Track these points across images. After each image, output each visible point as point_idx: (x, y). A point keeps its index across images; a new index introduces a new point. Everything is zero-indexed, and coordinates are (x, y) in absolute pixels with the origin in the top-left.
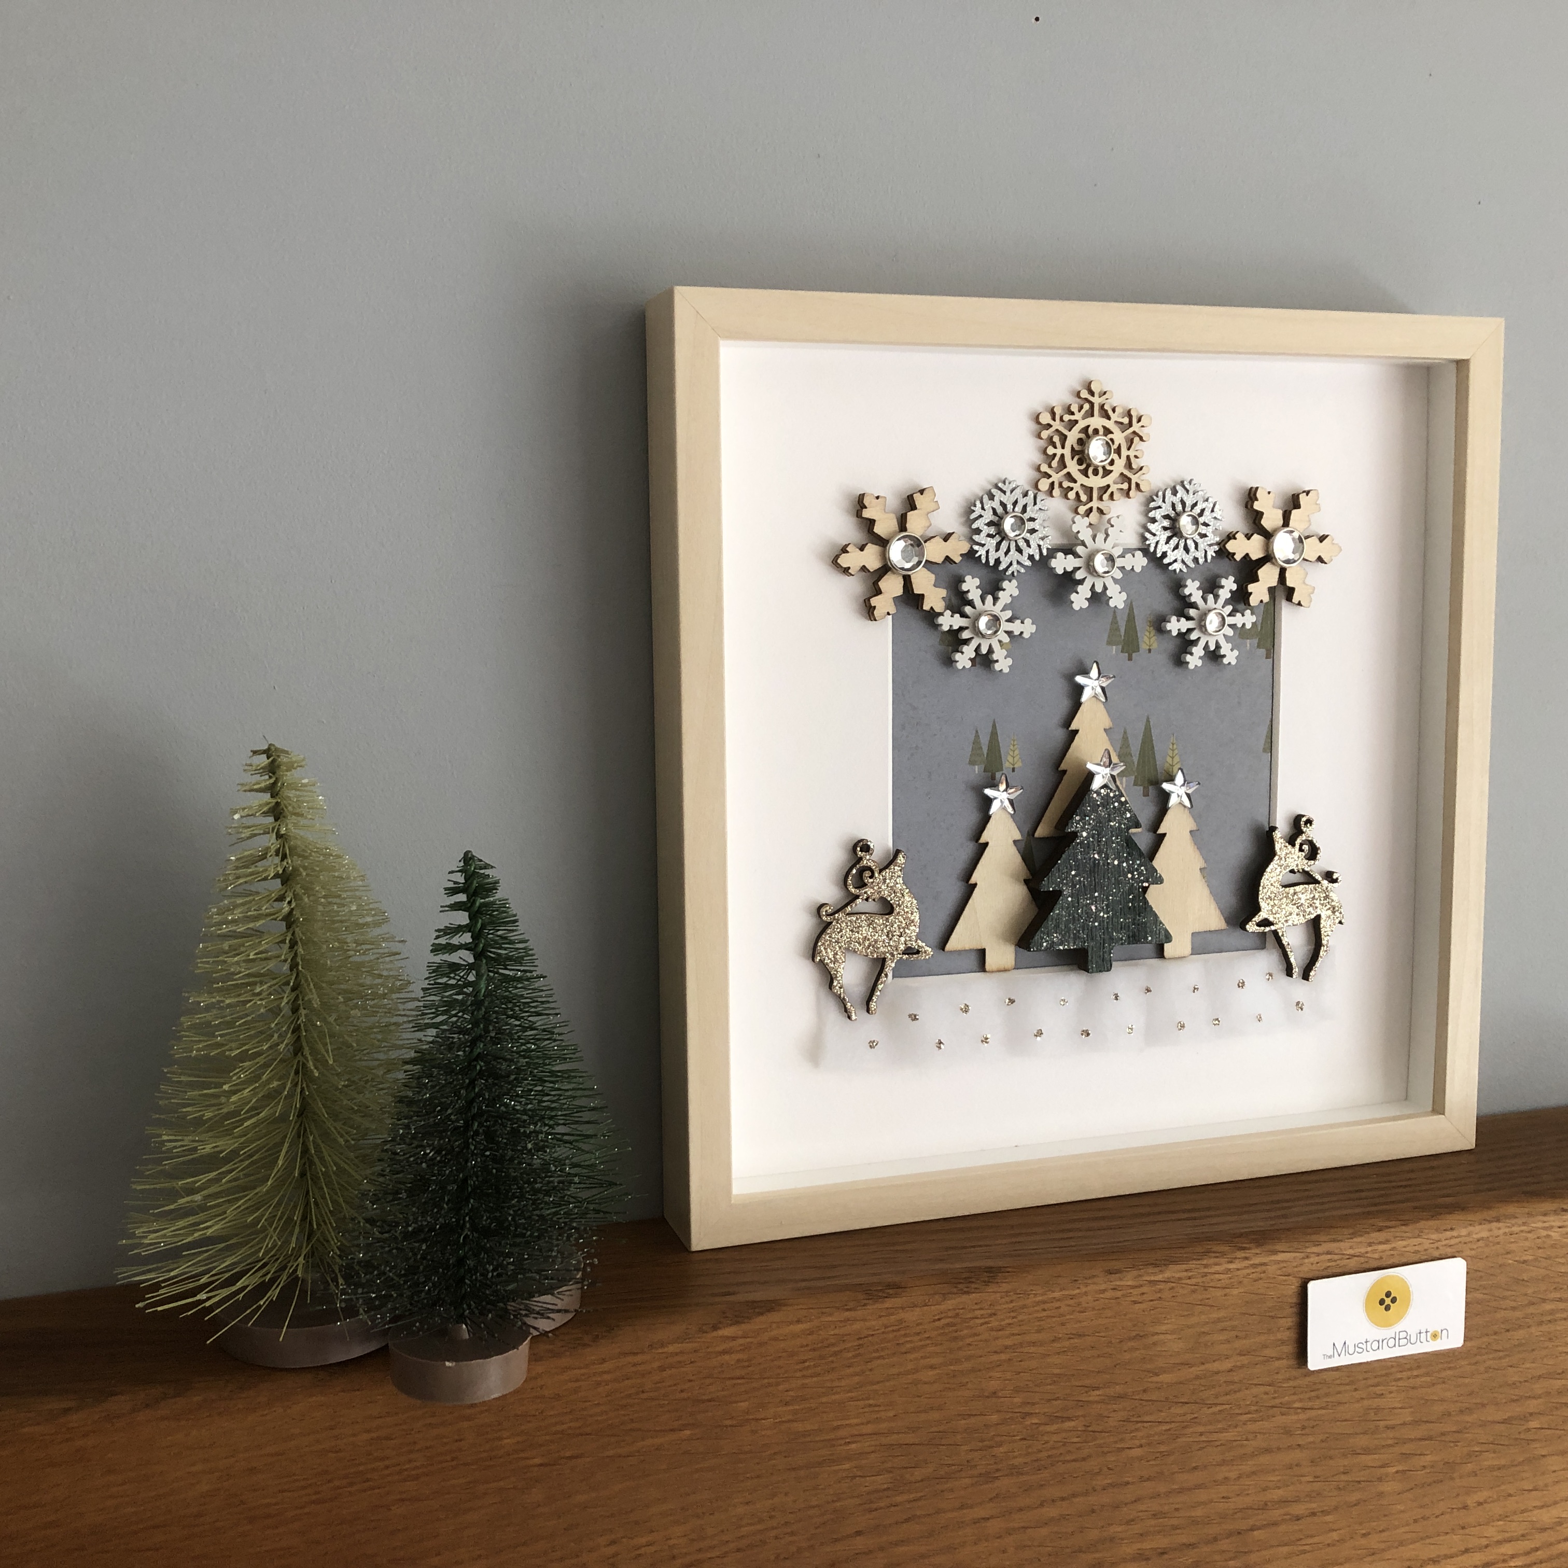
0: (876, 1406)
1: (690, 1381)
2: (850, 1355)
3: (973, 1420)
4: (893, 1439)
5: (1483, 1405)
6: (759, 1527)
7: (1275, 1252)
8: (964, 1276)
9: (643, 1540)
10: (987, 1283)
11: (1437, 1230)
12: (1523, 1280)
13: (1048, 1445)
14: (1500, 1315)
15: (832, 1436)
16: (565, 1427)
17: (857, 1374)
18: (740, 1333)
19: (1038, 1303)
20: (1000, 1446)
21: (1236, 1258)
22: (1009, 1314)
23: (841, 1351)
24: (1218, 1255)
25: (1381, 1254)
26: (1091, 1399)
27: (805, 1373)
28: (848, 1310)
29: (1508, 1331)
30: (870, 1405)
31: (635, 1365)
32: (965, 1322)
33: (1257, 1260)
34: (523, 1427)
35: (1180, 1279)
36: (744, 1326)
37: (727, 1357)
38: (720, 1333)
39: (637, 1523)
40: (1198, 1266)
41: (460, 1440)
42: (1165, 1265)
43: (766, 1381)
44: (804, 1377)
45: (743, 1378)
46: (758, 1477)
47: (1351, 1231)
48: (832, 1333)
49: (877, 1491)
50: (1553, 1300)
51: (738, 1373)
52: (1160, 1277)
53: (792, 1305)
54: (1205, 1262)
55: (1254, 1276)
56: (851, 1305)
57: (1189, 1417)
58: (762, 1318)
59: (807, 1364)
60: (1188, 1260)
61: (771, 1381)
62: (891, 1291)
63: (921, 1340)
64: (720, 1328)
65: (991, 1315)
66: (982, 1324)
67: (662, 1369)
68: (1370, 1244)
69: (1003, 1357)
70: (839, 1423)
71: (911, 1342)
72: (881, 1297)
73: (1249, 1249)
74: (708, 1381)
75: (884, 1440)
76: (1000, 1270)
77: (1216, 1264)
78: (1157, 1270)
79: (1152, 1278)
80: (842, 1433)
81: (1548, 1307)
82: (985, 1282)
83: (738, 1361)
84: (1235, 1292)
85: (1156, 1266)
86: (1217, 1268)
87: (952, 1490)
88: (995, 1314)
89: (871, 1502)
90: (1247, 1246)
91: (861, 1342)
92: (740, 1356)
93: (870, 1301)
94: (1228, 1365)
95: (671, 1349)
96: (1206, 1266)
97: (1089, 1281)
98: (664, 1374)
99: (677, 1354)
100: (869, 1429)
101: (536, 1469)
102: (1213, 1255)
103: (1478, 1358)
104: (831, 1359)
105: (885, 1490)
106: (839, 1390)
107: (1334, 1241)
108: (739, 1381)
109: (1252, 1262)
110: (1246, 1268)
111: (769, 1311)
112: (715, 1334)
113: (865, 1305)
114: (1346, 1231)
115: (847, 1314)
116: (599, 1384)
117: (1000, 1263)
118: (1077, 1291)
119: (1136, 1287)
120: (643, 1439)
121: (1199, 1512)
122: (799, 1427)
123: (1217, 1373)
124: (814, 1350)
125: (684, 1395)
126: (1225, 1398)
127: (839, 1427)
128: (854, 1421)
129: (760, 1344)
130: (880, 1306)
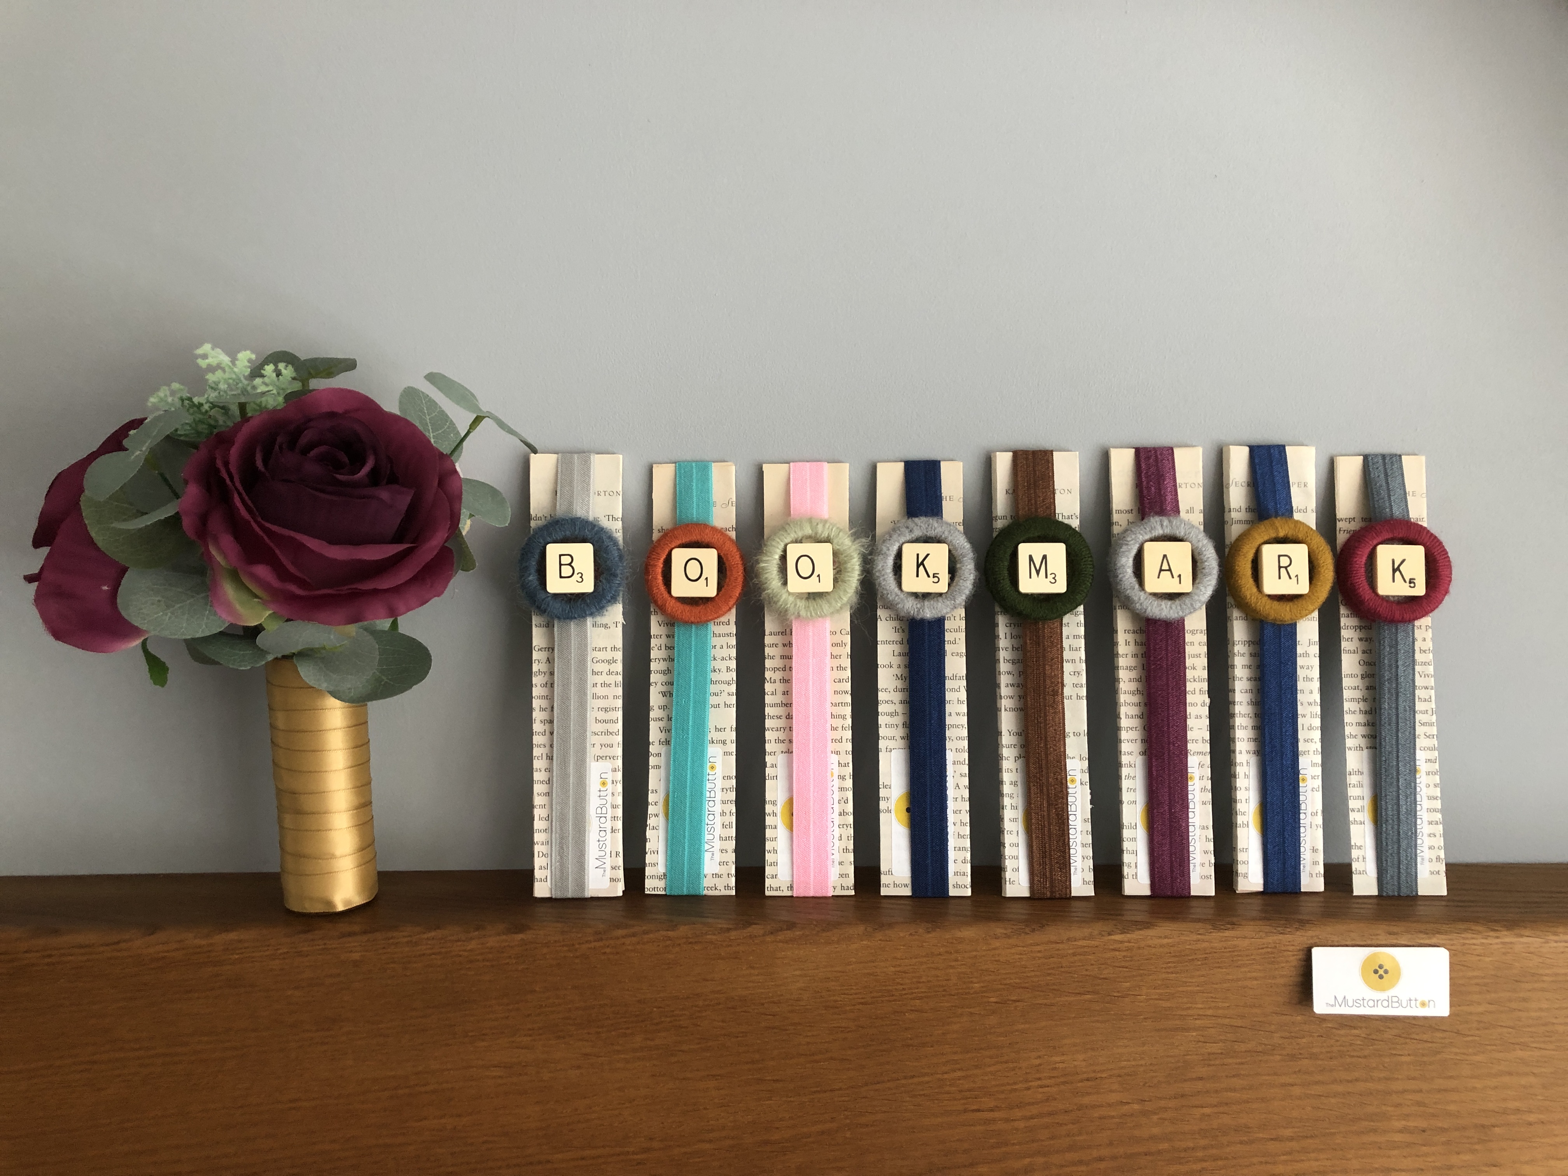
0: (1215, 998)
1: (1092, 965)
2: (1200, 963)
4: (1227, 1021)
6: (1134, 1063)
7: (1522, 936)
9: (1058, 1059)
10: (1297, 929)
15: (1184, 1013)
16: (1012, 981)
17: (1203, 976)
23: (1193, 960)
27: (1168, 970)
30: (1212, 997)
31: (1056, 950)
33: (1507, 940)
34: (986, 978)
36: (1128, 935)
37: (1117, 953)
38: (1113, 937)
39: (1054, 1048)
41: (948, 980)
42: (1433, 934)
43: (1142, 972)
44: (1168, 973)
45: (1126, 968)
46: (1135, 1031)
48: (1188, 947)
49: (1214, 1053)
51: (1123, 964)
56: (1201, 931)
57: (1447, 1041)
58: (1141, 932)
59: (1169, 965)
60: (1451, 932)
61: (1145, 972)
62: (1229, 926)
63: (1248, 960)
64: (1112, 934)
67: (1074, 954)
70: (1190, 1005)
71: (1242, 960)
72: (1222, 929)
74: (1103, 966)
75: (1221, 1021)
77: (1473, 938)
78: (1425, 936)
80: (1190, 1012)
83: (1124, 957)
84: (1487, 959)
86: (1474, 941)
87: (1267, 1061)
89: (1210, 1060)
91: (1206, 956)
92: (1126, 954)
93: (1215, 931)
94: (1480, 1009)
95: (1080, 943)
96: (1464, 938)
97: (1373, 937)
98: (1076, 958)
99: (1084, 947)
100: (1209, 1012)
101: (993, 1004)
104: (1185, 964)
105: (1220, 1054)
106: (1190, 984)
108: (1124, 969)
110: (1497, 944)
111: (1147, 928)
112: (1109, 937)
113: (1211, 932)
115: (1199, 936)
120: (1060, 996)
121: (1452, 1108)
122: (1164, 1004)
123: (1471, 1013)
124: (1175, 956)
125: (1087, 973)
126: (1477, 1032)
127: (1189, 1008)
128: (1200, 1006)
129: (1139, 948)
130: (1221, 934)
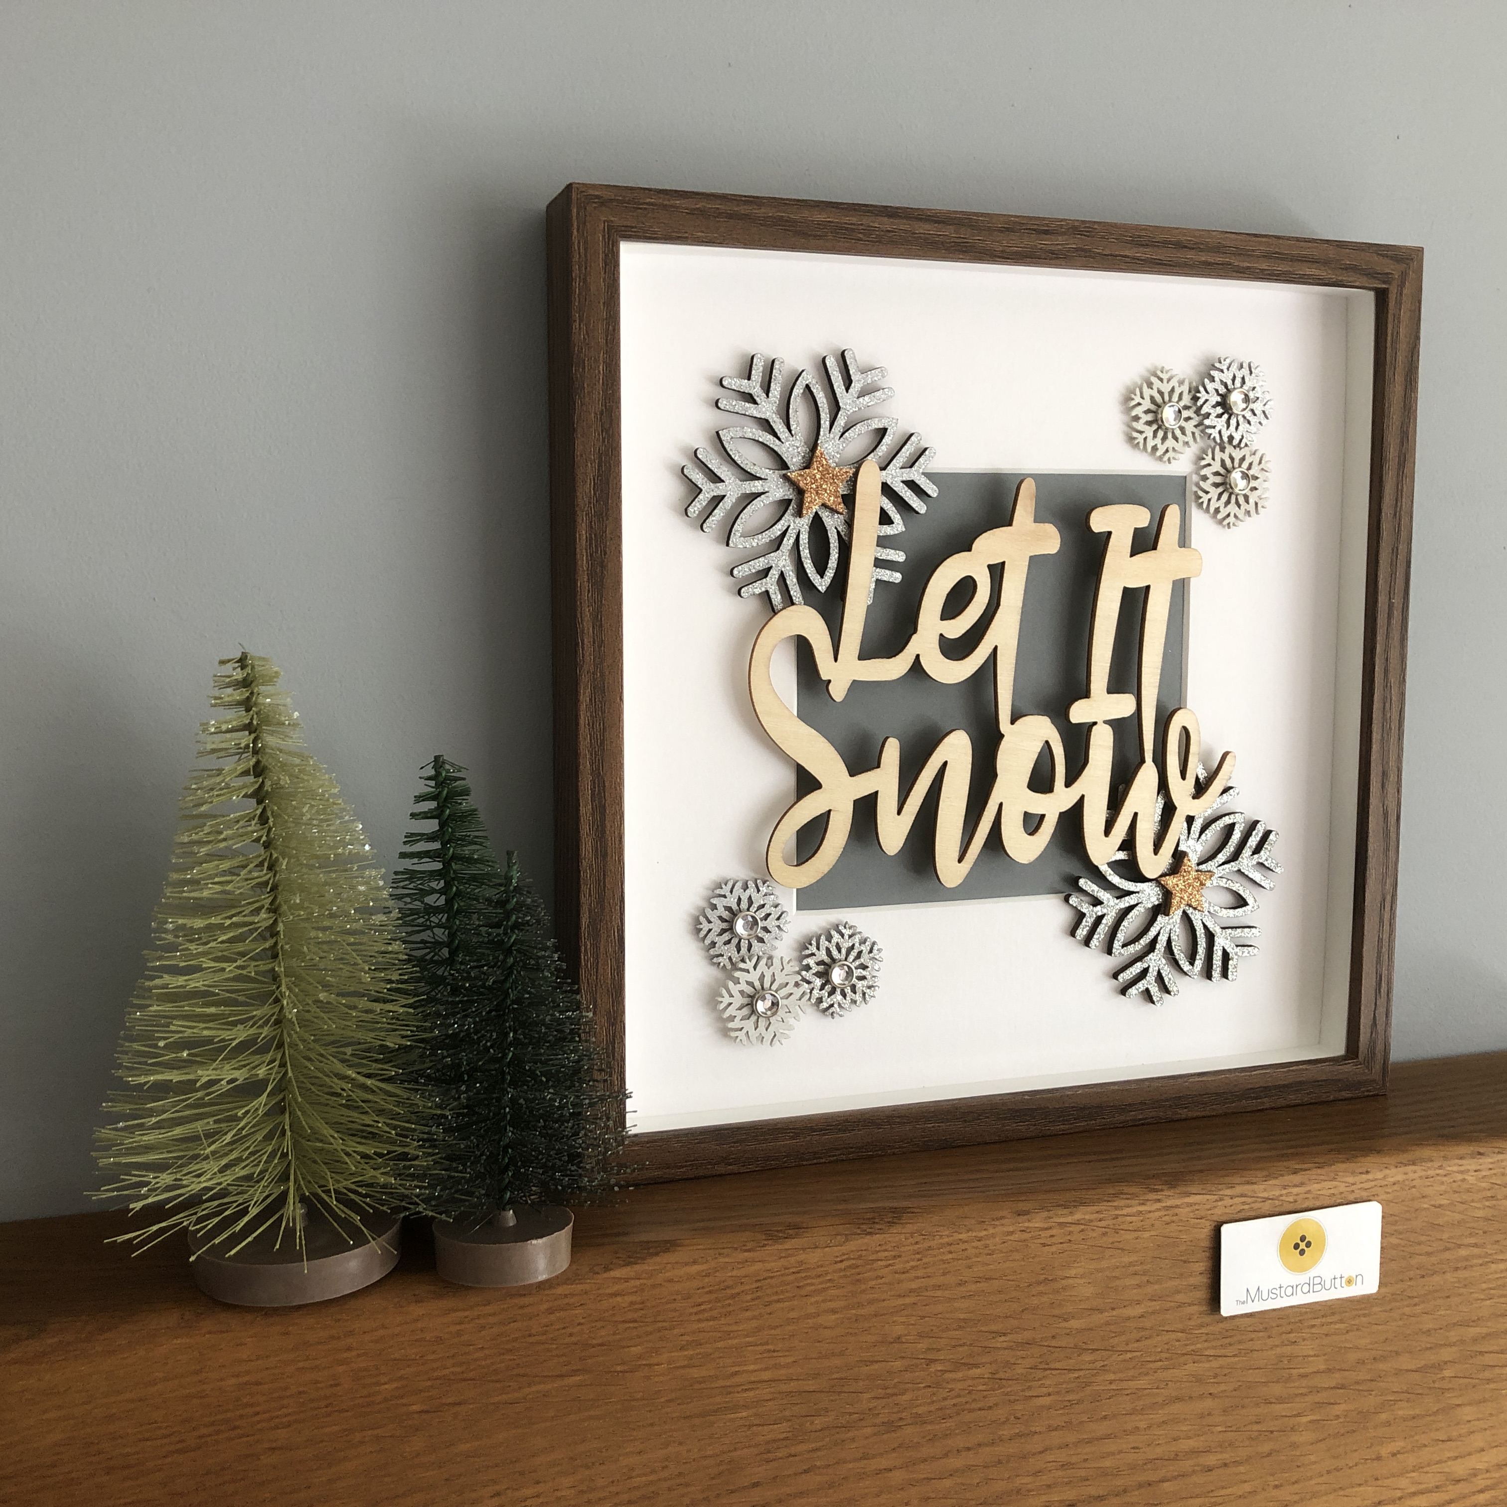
0: (774, 1351)
1: (579, 1324)
2: (749, 1297)
3: (876, 1366)
4: (793, 1386)
5: (1397, 1353)
6: (652, 1478)
7: (1189, 1194)
8: (869, 1216)
9: (528, 1492)
10: (891, 1224)
11: (1353, 1173)
12: (1439, 1225)
13: (953, 1394)
14: (1414, 1262)
15: (728, 1383)
16: (447, 1371)
17: (754, 1318)
18: (632, 1274)
19: (942, 1246)
20: (903, 1394)
21: (1148, 1200)
22: (913, 1257)
23: (739, 1294)
24: (1129, 1196)
25: (1295, 1197)
26: (999, 1345)
27: (701, 1316)
28: (746, 1251)
29: (1423, 1277)
30: (769, 1351)
31: (522, 1307)
32: (868, 1264)
33: (1169, 1203)
34: (403, 1372)
35: (1091, 1221)
36: (637, 1267)
37: (619, 1299)
38: (612, 1274)
39: (522, 1473)
40: (1108, 1208)
41: (336, 1385)
42: (1075, 1206)
43: (660, 1325)
44: (699, 1321)
45: (635, 1321)
46: (652, 1425)
47: (1265, 1173)
48: (730, 1274)
49: (775, 1441)
50: (1469, 1245)
51: (630, 1316)
52: (1069, 1219)
53: (688, 1246)
54: (1115, 1204)
55: (1167, 1219)
56: (750, 1245)
57: (1099, 1364)
58: (658, 1259)
59: (703, 1307)
60: (1100, 1200)
61: (665, 1324)
62: (791, 1232)
63: (821, 1283)
64: (611, 1269)
65: (895, 1257)
66: (887, 1266)
67: (551, 1311)
68: (1285, 1187)
69: (907, 1300)
70: (737, 1369)
71: (812, 1284)
72: (780, 1238)
73: (1162, 1190)
74: (599, 1324)
75: (784, 1387)
76: (905, 1210)
77: (1128, 1207)
78: (1066, 1211)
79: (1062, 1220)
80: (739, 1379)
81: (1463, 1252)
82: (889, 1222)
83: (632, 1303)
84: (1146, 1235)
85: (1066, 1207)
86: (1128, 1210)
87: (853, 1439)
88: (900, 1256)
89: (769, 1452)
90: (1160, 1187)
91: (759, 1284)
92: (633, 1298)
93: (770, 1242)
94: (1139, 1310)
95: (560, 1290)
96: (1116, 1208)
97: (997, 1223)
98: (552, 1317)
99: (566, 1296)
100: (766, 1375)
101: (416, 1416)
102: (1125, 1196)
103: (1394, 1304)
104: (727, 1302)
105: (783, 1439)
106: (736, 1334)
107: (1248, 1183)
108: (631, 1325)
109: (1164, 1205)
110: (1158, 1210)
111: (664, 1252)
112: (606, 1275)
113: (765, 1245)
114: (1260, 1174)
115: (745, 1255)
116: (483, 1327)
117: (905, 1204)
118: (985, 1233)
119: (1046, 1229)
120: (529, 1385)
121: (1107, 1463)
122: (695, 1373)
123: (1129, 1318)
124: (710, 1292)
125: (574, 1339)
126: (1136, 1345)
127: (736, 1373)
128: (752, 1367)
129: (654, 1286)
130: (780, 1247)
